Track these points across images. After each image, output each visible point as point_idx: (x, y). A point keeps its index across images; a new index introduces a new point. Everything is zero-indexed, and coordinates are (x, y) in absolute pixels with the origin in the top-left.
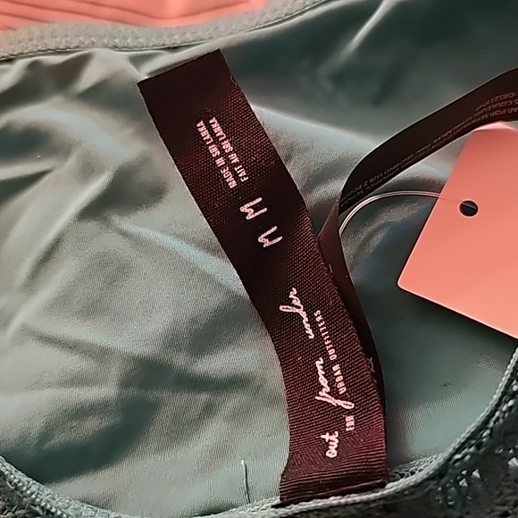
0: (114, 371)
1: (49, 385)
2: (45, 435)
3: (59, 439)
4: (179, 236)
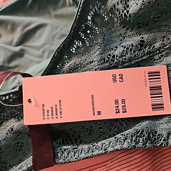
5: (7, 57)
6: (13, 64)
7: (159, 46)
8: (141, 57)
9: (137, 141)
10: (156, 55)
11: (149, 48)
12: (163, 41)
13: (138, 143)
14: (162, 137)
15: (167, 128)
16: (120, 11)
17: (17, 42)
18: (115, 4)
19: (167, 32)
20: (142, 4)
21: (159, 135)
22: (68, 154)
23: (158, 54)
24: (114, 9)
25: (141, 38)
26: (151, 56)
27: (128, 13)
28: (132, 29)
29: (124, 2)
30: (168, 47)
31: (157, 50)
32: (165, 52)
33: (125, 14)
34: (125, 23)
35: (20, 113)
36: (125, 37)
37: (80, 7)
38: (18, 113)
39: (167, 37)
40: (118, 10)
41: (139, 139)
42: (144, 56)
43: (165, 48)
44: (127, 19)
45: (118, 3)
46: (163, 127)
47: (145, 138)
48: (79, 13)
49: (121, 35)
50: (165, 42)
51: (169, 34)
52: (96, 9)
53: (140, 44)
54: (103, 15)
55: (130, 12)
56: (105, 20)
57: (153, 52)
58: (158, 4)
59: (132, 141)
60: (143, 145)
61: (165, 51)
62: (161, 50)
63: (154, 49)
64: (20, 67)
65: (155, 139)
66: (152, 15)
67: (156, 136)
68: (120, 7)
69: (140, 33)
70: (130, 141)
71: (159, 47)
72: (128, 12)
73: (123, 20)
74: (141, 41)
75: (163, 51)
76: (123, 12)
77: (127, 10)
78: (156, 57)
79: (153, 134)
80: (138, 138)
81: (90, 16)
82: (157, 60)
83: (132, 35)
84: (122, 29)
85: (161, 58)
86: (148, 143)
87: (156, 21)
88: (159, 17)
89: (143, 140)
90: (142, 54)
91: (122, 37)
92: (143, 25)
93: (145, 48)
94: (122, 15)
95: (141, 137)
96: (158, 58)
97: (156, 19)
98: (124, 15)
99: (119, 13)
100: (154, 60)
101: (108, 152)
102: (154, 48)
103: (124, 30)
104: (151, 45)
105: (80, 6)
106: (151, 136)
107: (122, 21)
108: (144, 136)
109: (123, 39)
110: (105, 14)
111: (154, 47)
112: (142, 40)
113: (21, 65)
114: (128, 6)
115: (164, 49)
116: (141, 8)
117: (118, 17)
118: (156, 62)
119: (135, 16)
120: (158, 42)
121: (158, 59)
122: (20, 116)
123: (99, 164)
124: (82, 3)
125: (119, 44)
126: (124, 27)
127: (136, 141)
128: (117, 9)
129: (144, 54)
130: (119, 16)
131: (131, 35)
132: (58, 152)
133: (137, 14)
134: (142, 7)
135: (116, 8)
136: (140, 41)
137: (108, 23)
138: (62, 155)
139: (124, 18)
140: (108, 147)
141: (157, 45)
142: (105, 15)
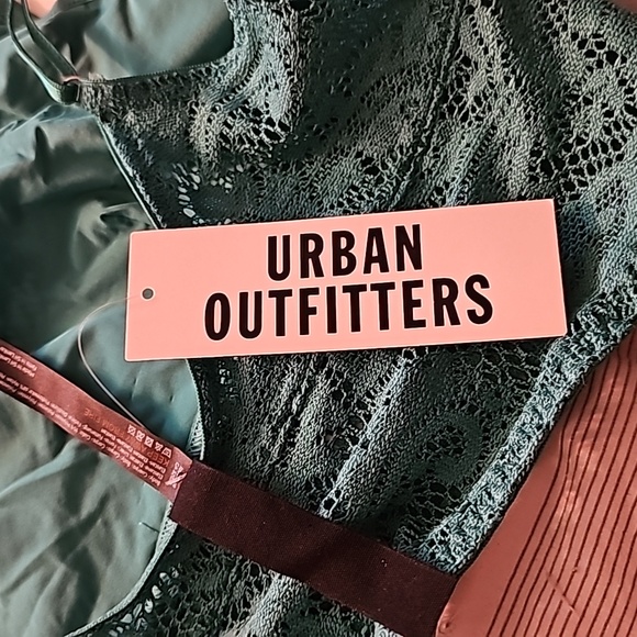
0: (54, 560)
1: (37, 599)
2: (58, 618)
3: (65, 611)
4: (16, 479)
5: (59, 501)
6: (88, 505)
7: (411, 137)
8: (396, 190)
9: (586, 345)
10: (422, 160)
11: (395, 160)
12: (407, 117)
13: (593, 349)
14: (625, 291)
15: (613, 264)
16: (247, 137)
17: (50, 443)
18: (221, 134)
19: (399, 93)
20: (290, 74)
21: (615, 293)
22: (461, 532)
23: (424, 153)
24: (228, 146)
25: (356, 157)
26: (415, 171)
27: (273, 125)
28: (309, 156)
29: (240, 110)
30: (431, 117)
31: (414, 146)
32: (436, 135)
33: (267, 131)
34: (279, 157)
35: (228, 599)
36: (311, 185)
37: (148, 201)
38: (223, 604)
39: (409, 102)
40: (241, 139)
41: (585, 340)
42: (399, 183)
43: (426, 127)
44: (282, 141)
45: (225, 123)
46: (606, 271)
47: (593, 326)
48: (158, 216)
49: (297, 188)
50: (415, 114)
51: (405, 92)
52: (184, 183)
53: (367, 172)
54: (214, 183)
55: (276, 117)
56: (229, 189)
57: (410, 159)
58: (325, 44)
59: (574, 356)
60: (606, 339)
61: (433, 132)
62: (424, 140)
63: (408, 151)
64: (115, 493)
65: (616, 308)
66: (331, 83)
67: (610, 302)
68: (240, 126)
69: (336, 150)
70: (571, 360)
71: (414, 137)
72: (270, 122)
73: (270, 152)
74: (364, 163)
75: (429, 138)
76: (257, 132)
77: (264, 120)
78: (428, 162)
79: (601, 304)
80: (582, 342)
81: (185, 207)
82: (434, 166)
83: (323, 166)
84: (286, 175)
85: (439, 157)
86: (611, 329)
87: (348, 93)
88: (347, 80)
89: (596, 334)
90: (391, 184)
91: (304, 190)
92: (327, 126)
93: (385, 166)
94: (261, 142)
95: (584, 333)
96: (432, 162)
97: (345, 89)
98: (268, 137)
99: (251, 142)
100: (430, 172)
101: (552, 423)
102: (405, 151)
103: (294, 172)
104: (391, 151)
105: (145, 203)
106: (601, 311)
107: (270, 156)
108: (588, 326)
109: (314, 192)
110: (216, 175)
111: (401, 147)
112: (364, 158)
113: (113, 487)
114: (257, 112)
115: (425, 131)
116: (295, 85)
117: (253, 156)
118: (438, 172)
119: (294, 115)
120: (400, 131)
121: (436, 162)
122: (234, 606)
123: (548, 497)
124: (144, 193)
125: (317, 209)
126: (285, 167)
127: (585, 349)
128: (237, 138)
129: (397, 180)
130: (256, 151)
131: (322, 169)
132: (433, 555)
133: (295, 108)
134: (296, 80)
135: (234, 140)
136: (363, 166)
137: (239, 189)
138: (450, 550)
139: (272, 145)
140: (541, 418)
141: (405, 138)
142: (217, 180)
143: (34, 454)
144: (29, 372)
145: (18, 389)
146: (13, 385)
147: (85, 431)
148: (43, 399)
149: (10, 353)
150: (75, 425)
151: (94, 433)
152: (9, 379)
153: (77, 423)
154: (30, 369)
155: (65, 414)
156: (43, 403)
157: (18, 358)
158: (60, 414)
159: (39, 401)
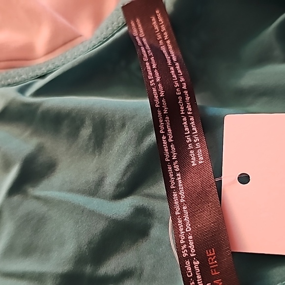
143: (100, 182)
144: (194, 158)
145: (172, 162)
146: (171, 155)
147: (192, 266)
148: (182, 193)
149: (194, 129)
150: (189, 249)
151: (199, 277)
152: (172, 146)
153: (193, 250)
154: (196, 156)
155: (189, 229)
156: (179, 197)
157: (197, 139)
158: (184, 223)
159: (177, 190)
